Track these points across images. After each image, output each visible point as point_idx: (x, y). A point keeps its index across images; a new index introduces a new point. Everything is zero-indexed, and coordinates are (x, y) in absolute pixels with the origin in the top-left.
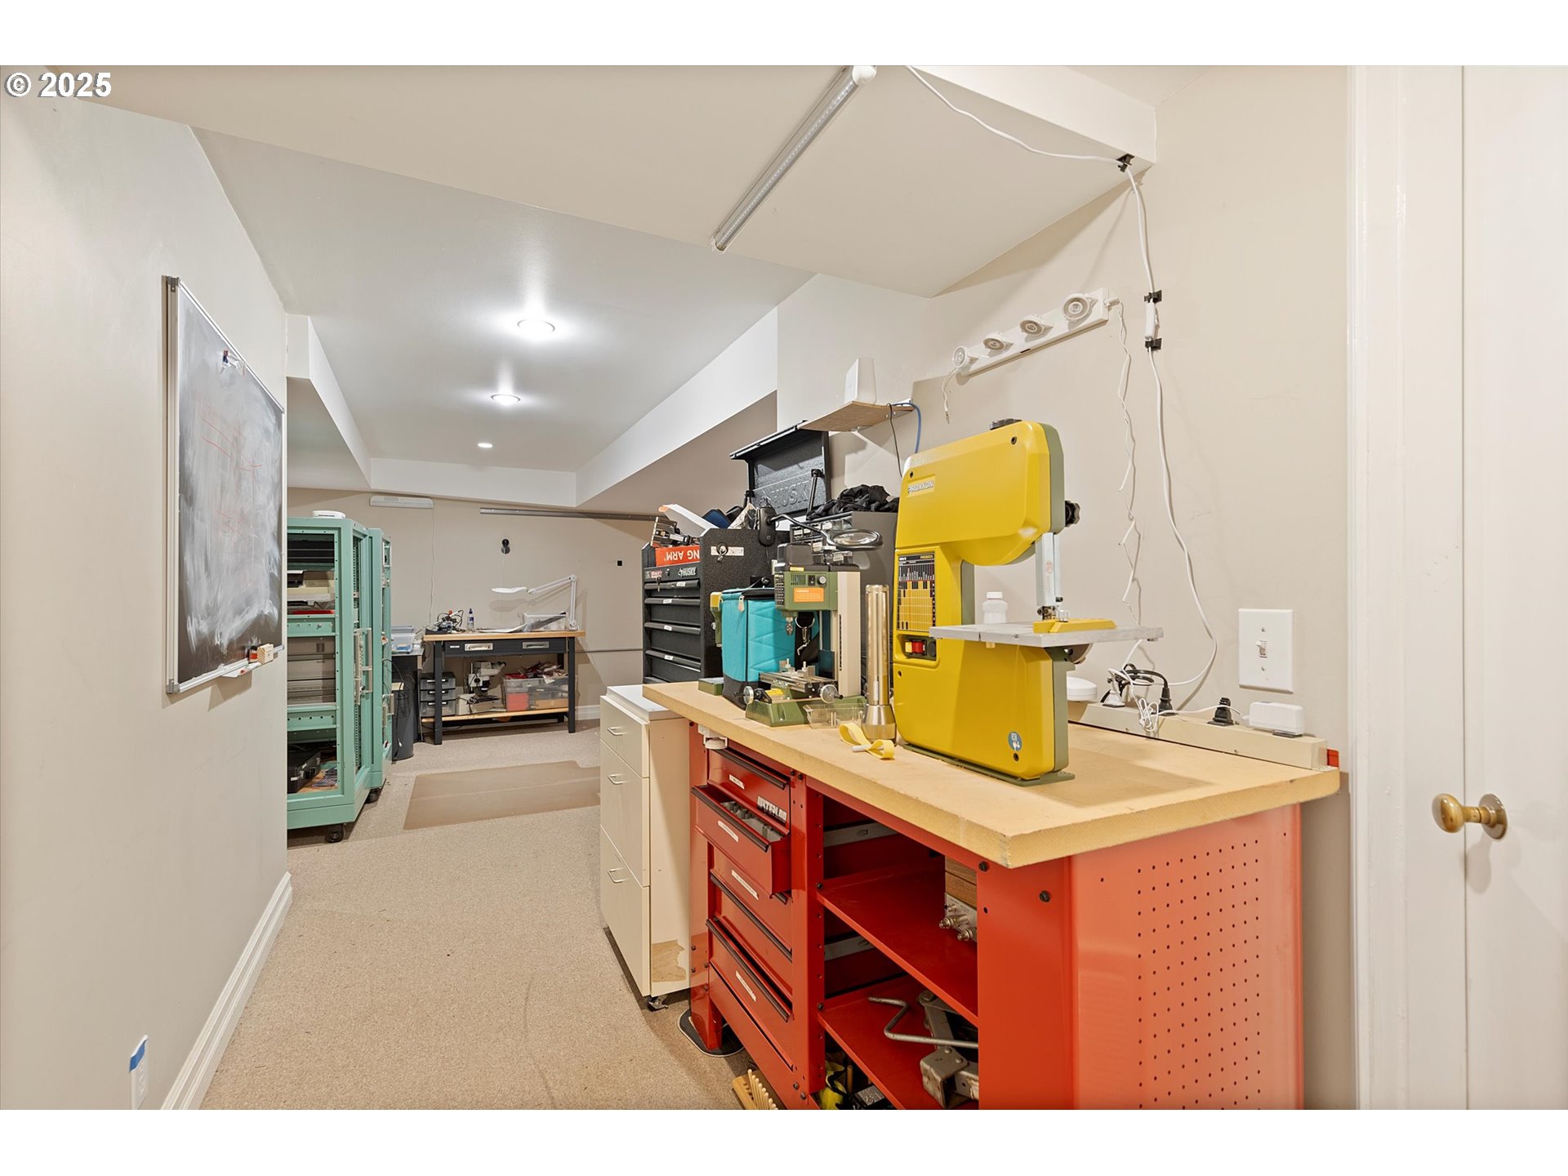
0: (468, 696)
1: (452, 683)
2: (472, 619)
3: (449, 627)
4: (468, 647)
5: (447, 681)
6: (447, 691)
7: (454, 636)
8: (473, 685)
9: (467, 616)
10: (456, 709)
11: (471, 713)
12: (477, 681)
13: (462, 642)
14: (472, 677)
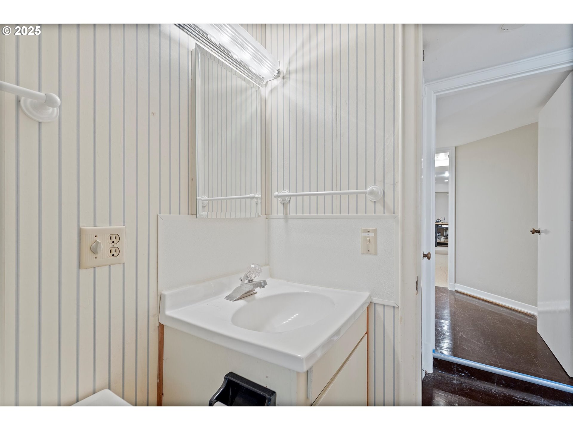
0: (444, 237)
1: (440, 234)
2: (445, 220)
3: (439, 221)
4: (443, 226)
5: (438, 233)
6: (438, 236)
7: (440, 223)
8: (445, 235)
9: (443, 219)
10: (441, 240)
11: (444, 241)
12: (446, 234)
13: (442, 225)
14: (445, 233)
